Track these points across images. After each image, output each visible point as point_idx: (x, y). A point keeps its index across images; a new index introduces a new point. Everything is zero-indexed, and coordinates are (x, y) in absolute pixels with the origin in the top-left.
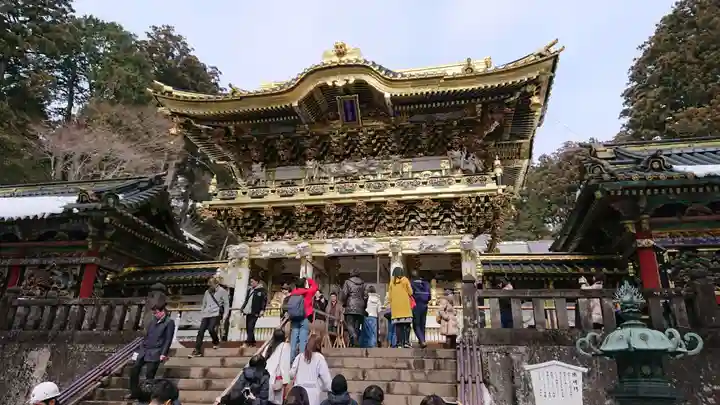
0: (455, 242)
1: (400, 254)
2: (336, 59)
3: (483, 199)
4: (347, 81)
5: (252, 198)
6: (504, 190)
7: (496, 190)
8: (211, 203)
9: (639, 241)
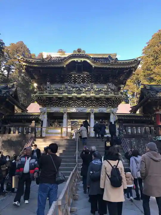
0: (109, 110)
1: (94, 113)
2: (78, 53)
3: (118, 99)
4: (81, 60)
5: (49, 94)
6: (123, 97)
7: (121, 96)
8: (36, 95)
9: (156, 112)
